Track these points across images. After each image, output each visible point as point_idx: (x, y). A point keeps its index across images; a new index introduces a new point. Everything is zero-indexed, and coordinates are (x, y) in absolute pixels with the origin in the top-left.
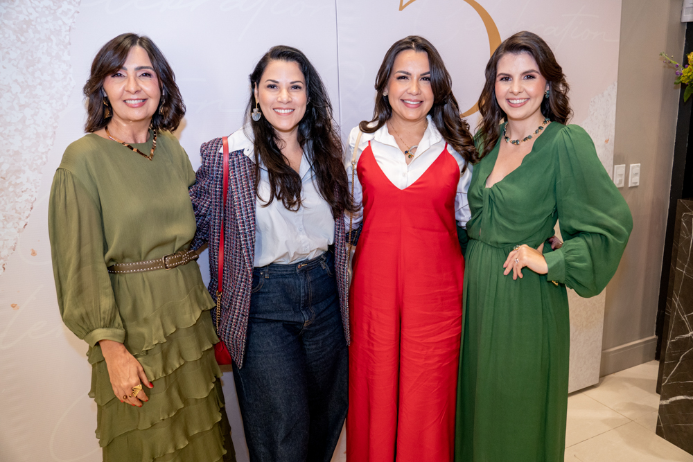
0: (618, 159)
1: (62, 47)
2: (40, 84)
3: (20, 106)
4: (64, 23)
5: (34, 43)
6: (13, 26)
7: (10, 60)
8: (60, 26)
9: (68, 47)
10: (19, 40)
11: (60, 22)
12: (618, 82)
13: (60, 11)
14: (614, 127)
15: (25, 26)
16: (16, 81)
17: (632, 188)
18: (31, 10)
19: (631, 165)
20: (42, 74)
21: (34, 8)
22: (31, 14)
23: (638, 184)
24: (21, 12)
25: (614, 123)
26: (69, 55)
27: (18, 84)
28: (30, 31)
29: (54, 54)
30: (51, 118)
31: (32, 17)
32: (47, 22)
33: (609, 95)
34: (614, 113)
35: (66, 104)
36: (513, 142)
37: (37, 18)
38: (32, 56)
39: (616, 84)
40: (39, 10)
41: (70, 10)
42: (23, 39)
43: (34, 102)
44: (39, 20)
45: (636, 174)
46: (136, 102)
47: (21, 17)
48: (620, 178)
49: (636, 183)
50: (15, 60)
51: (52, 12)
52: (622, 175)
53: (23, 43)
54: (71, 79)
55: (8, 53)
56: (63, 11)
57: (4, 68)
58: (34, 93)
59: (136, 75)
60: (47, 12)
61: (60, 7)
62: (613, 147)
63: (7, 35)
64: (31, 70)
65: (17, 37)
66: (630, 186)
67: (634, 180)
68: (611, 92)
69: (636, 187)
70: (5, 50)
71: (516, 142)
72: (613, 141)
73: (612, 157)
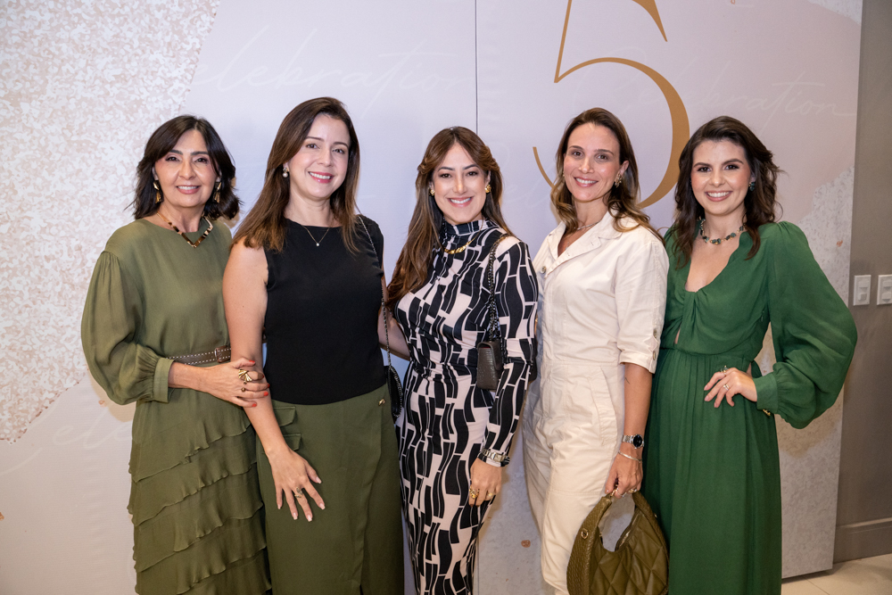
0: (857, 268)
3: (124, 188)
4: (174, 102)
6: (124, 107)
7: (118, 141)
8: (170, 105)
10: (128, 120)
11: (170, 101)
12: (855, 167)
13: (171, 89)
14: (850, 225)
15: (135, 106)
16: (122, 162)
17: (880, 306)
18: (143, 90)
19: (880, 276)
21: (146, 88)
22: (142, 94)
24: (132, 92)
25: (850, 221)
27: (124, 165)
28: (140, 111)
31: (142, 97)
32: (157, 101)
33: (843, 184)
34: (851, 207)
36: (714, 242)
37: (148, 97)
38: (140, 137)
39: (853, 170)
40: (151, 89)
41: (180, 88)
42: (132, 119)
44: (149, 100)
46: (189, 188)
47: (133, 97)
48: (863, 293)
49: (888, 300)
50: (123, 140)
51: (163, 90)
52: (866, 288)
53: (132, 123)
55: (116, 133)
56: (174, 90)
57: (112, 149)
59: (192, 159)
60: (158, 91)
61: (171, 85)
62: (846, 252)
63: (117, 116)
65: (127, 117)
66: (878, 303)
67: (887, 296)
68: (846, 179)
69: (889, 305)
70: (114, 131)
71: (718, 241)
72: (849, 243)
73: (848, 264)
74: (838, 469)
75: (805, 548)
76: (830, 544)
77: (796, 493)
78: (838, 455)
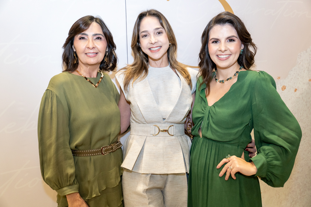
36: (220, 81)
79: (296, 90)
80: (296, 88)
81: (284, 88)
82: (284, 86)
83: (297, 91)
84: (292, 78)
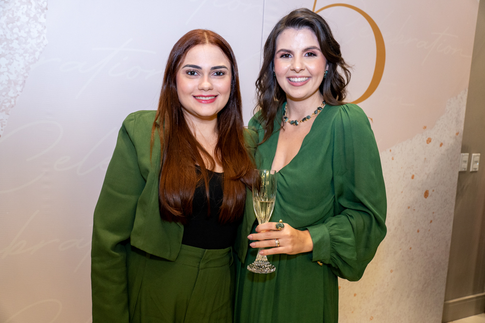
0: (464, 149)
1: (40, 11)
2: (17, 39)
5: (15, 4)
9: (45, 11)
12: (469, 89)
14: (463, 123)
17: (472, 172)
19: (473, 154)
20: (20, 31)
23: (477, 170)
25: (463, 120)
26: (45, 18)
29: (32, 16)
30: (23, 68)
33: (462, 98)
34: (465, 112)
35: (37, 58)
36: (292, 123)
38: (13, 15)
39: (467, 90)
43: (10, 53)
45: (476, 162)
49: (476, 169)
52: (465, 162)
54: (44, 38)
58: (10, 46)
62: (460, 140)
64: (10, 26)
66: (471, 170)
67: (475, 166)
68: (464, 96)
69: (476, 172)
71: (295, 122)
72: (462, 134)
73: (460, 147)
74: (447, 268)
75: (428, 316)
76: (440, 313)
77: (425, 284)
78: (447, 260)
79: (441, 145)
80: (442, 142)
81: (429, 141)
82: (429, 138)
83: (443, 146)
84: (439, 130)
